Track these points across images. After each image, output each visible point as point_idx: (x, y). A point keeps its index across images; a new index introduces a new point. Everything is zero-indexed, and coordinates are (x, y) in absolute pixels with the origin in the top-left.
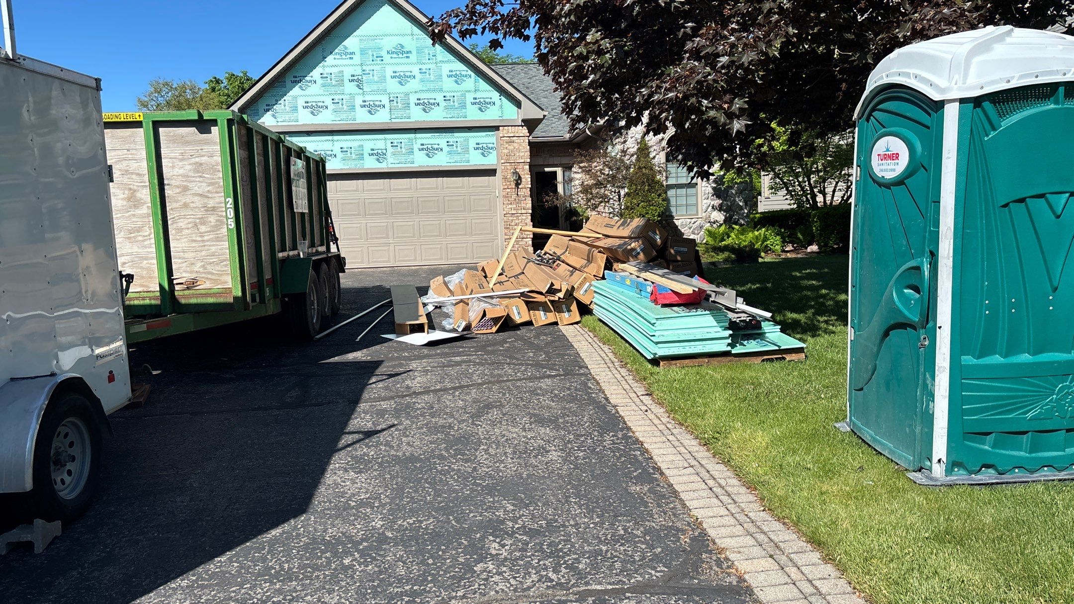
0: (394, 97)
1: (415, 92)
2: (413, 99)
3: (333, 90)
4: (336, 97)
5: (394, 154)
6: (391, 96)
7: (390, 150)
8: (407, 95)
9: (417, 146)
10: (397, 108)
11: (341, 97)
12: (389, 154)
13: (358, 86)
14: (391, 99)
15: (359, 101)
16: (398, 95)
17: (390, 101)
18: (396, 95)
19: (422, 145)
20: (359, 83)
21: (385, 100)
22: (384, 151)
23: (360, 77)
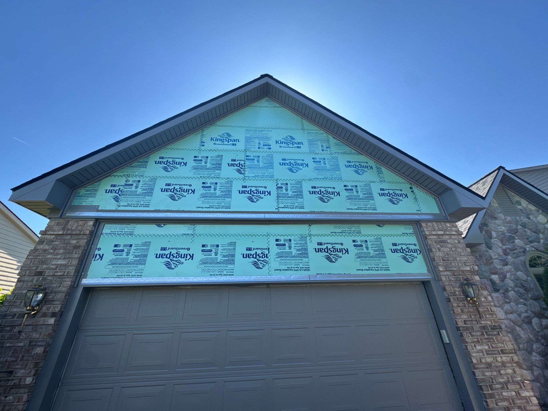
0: (282, 184)
1: (309, 180)
2: (306, 187)
3: (206, 173)
4: (209, 181)
5: (280, 256)
6: (279, 182)
7: (275, 250)
8: (299, 183)
9: (312, 246)
10: (286, 196)
11: (214, 181)
12: (272, 256)
13: (239, 171)
14: (279, 185)
15: (237, 186)
16: (288, 182)
17: (278, 188)
18: (285, 182)
19: (320, 244)
20: (240, 169)
21: (272, 187)
22: (266, 252)
23: (242, 162)
